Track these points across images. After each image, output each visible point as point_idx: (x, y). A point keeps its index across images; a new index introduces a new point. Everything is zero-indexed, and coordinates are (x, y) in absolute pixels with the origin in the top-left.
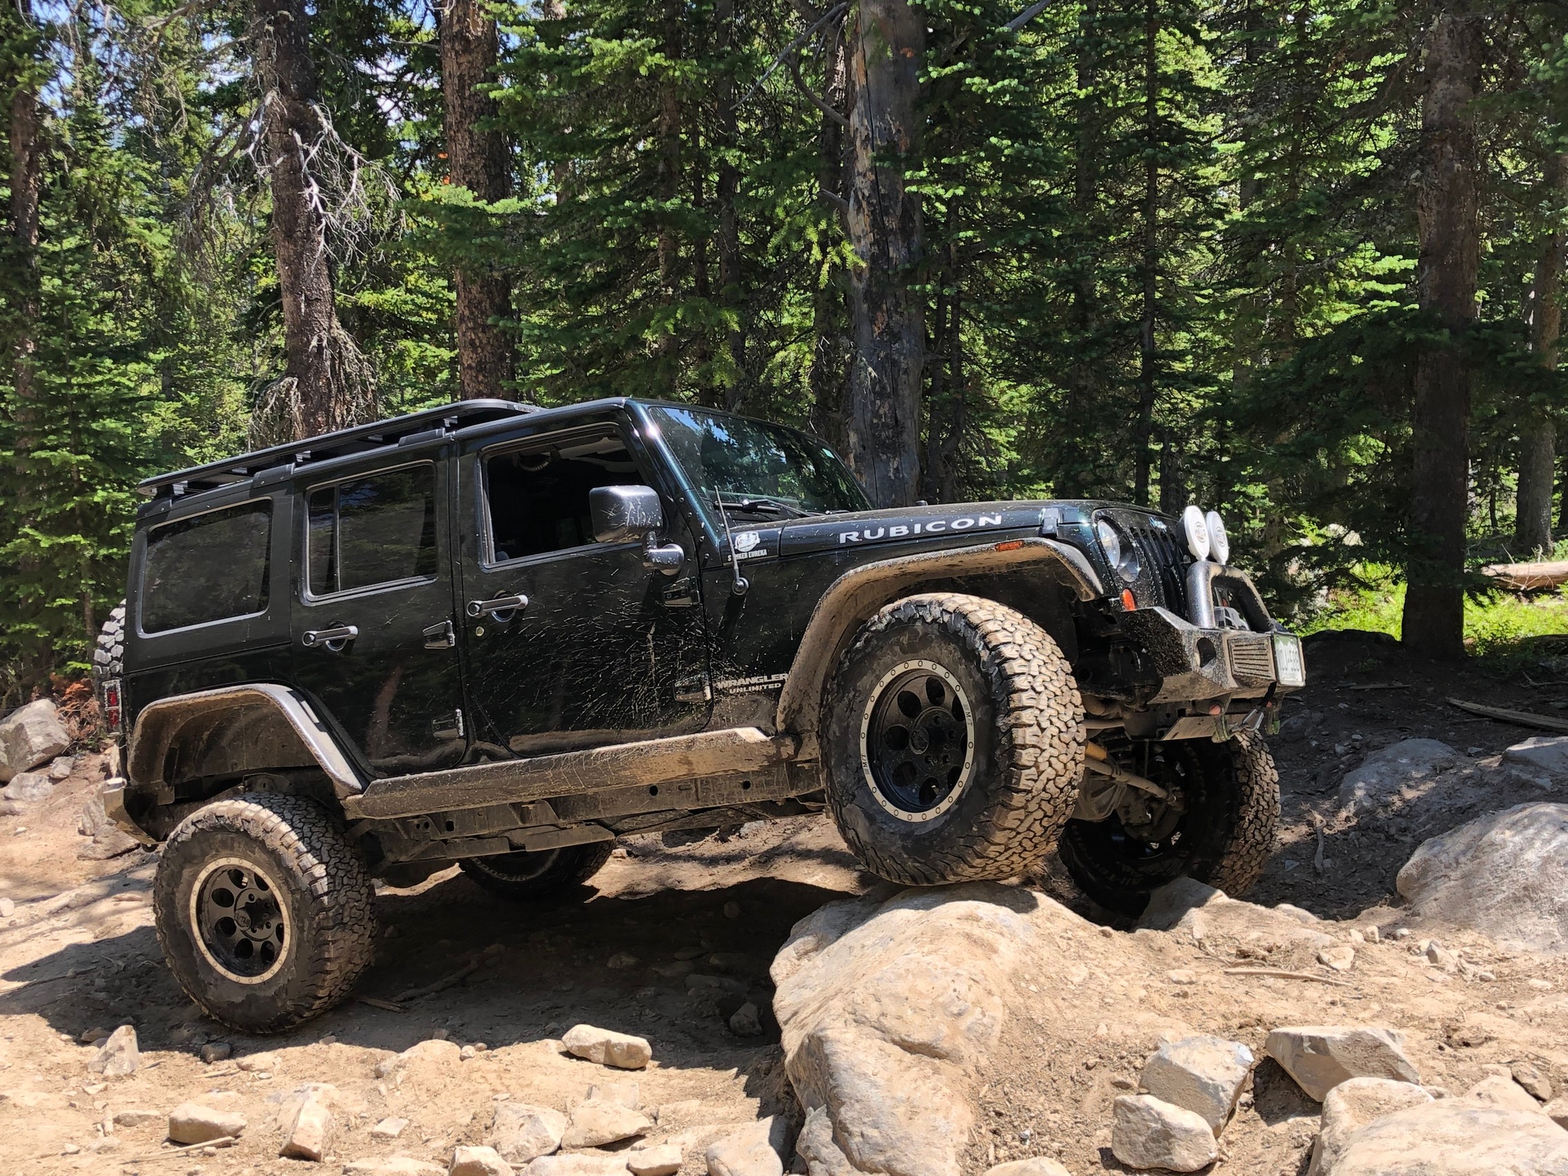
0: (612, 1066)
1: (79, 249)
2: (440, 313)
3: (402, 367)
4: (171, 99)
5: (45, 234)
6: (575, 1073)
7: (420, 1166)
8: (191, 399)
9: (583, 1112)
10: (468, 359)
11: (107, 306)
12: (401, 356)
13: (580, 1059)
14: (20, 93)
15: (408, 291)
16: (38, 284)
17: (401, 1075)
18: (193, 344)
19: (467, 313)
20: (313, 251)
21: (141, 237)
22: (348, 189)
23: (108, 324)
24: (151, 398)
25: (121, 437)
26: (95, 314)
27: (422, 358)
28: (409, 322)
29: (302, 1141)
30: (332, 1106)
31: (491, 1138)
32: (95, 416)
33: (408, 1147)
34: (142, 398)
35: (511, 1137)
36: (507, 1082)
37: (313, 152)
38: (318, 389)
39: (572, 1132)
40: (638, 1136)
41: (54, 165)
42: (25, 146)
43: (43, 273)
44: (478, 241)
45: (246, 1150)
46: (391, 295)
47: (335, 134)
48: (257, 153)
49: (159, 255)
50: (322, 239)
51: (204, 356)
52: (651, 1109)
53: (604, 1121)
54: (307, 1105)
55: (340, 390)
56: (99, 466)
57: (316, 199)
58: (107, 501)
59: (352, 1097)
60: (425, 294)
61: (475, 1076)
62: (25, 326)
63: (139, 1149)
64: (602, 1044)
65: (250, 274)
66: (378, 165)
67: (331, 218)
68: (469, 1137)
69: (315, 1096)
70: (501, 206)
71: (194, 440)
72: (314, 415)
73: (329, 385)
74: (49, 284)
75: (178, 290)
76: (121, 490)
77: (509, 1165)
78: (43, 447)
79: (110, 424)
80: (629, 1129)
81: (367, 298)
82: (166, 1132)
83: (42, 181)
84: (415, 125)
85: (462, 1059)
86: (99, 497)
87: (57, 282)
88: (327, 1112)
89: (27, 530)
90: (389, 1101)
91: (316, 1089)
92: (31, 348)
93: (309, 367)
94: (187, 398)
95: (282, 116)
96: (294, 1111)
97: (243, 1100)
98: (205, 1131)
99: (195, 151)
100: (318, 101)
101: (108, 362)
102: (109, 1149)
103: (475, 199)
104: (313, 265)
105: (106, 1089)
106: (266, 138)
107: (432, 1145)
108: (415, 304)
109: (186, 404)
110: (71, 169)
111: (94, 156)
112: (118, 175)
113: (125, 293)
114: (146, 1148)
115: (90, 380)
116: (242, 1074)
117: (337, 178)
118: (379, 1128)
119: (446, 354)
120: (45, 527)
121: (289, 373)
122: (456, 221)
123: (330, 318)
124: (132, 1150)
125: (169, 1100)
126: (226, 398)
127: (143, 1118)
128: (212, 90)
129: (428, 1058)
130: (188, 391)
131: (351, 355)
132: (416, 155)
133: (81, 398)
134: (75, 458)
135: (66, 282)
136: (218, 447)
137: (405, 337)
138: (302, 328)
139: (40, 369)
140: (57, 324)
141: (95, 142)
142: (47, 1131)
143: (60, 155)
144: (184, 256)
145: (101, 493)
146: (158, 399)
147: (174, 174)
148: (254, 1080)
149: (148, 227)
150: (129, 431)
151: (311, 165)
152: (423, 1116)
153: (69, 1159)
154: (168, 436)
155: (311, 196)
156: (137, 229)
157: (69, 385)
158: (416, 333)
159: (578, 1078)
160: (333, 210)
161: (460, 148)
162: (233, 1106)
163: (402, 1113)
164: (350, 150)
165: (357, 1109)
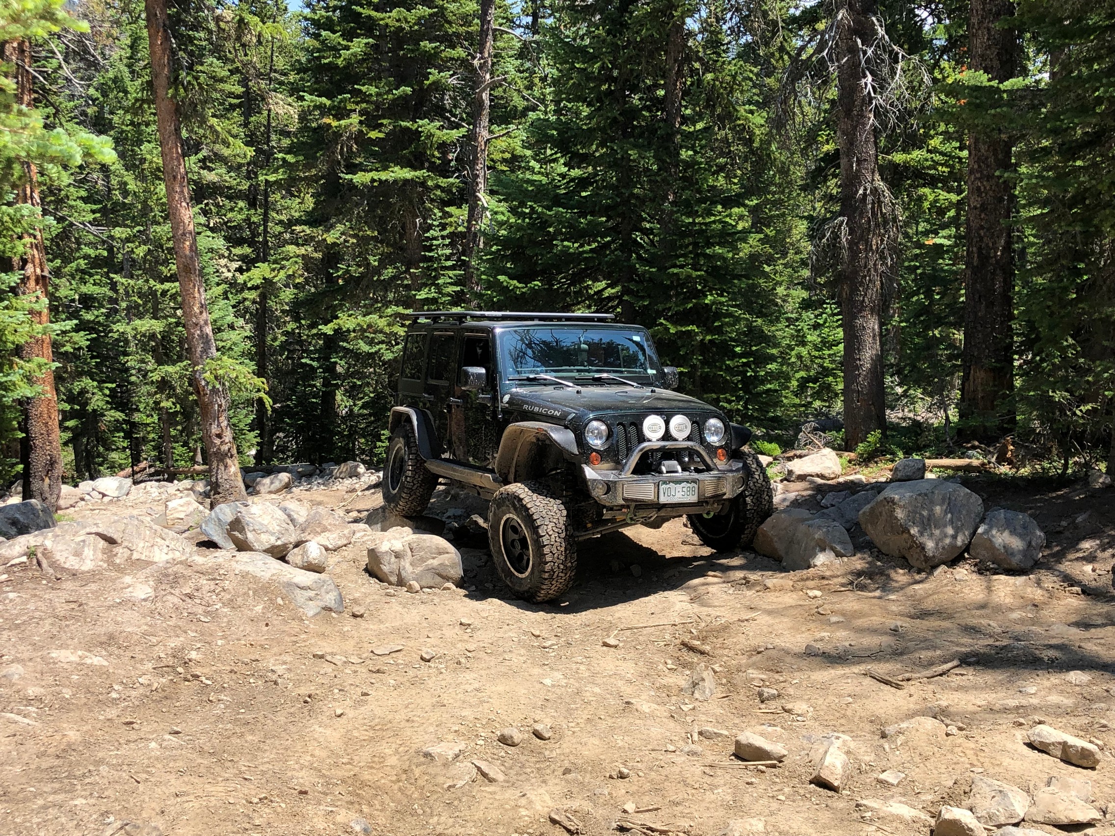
0: (1067, 761)
1: (706, 129)
2: (952, 167)
3: (920, 207)
4: (772, 20)
5: (685, 120)
6: (1037, 762)
7: (914, 813)
8: (770, 232)
9: (1044, 795)
10: (975, 202)
11: (721, 168)
12: (921, 199)
13: (1040, 751)
14: (674, 24)
15: (929, 151)
16: (678, 154)
17: (900, 739)
18: (774, 193)
19: (976, 166)
20: (864, 125)
21: (746, 119)
22: (893, 78)
23: (721, 181)
24: (744, 231)
25: (725, 259)
26: (713, 174)
27: (936, 201)
28: (928, 174)
29: (825, 775)
30: (848, 753)
31: (967, 802)
32: (709, 245)
33: (904, 795)
34: (740, 232)
35: (986, 804)
36: (982, 760)
37: (870, 52)
38: (862, 225)
39: (1034, 810)
40: (1090, 824)
41: (693, 72)
42: (676, 61)
43: (681, 147)
44: (993, 111)
45: (787, 773)
46: (917, 155)
47: (886, 37)
48: (830, 54)
49: (757, 132)
50: (872, 116)
51: (780, 202)
52: (1101, 803)
53: (1061, 807)
54: (831, 750)
55: (877, 225)
56: (710, 279)
57: (869, 86)
58: (713, 303)
59: (864, 749)
60: (941, 153)
61: (957, 750)
62: (668, 184)
63: (714, 758)
64: (1060, 743)
65: (816, 142)
66: (916, 58)
67: (879, 100)
68: (950, 798)
69: (838, 743)
70: (1008, 84)
71: (770, 260)
72: (857, 244)
73: (869, 221)
74: (685, 154)
75: (769, 156)
76: (722, 296)
77: (982, 826)
78: (675, 266)
79: (718, 250)
80: (1082, 816)
81: (899, 157)
82: (732, 748)
83: (685, 83)
84: (945, 26)
85: (947, 735)
86: (709, 299)
87: (690, 153)
88: (844, 757)
89: (662, 321)
90: (891, 757)
91: (838, 738)
92: (671, 198)
93: (857, 208)
94: (768, 231)
95: (849, 26)
96: (821, 751)
97: (785, 735)
98: (759, 754)
99: (786, 57)
100: (875, 14)
101: (719, 208)
102: (694, 754)
103: (989, 80)
104: (864, 135)
105: (694, 709)
106: (837, 44)
107: (923, 797)
108: (933, 161)
109: (766, 235)
110: (703, 74)
111: (719, 64)
112: (734, 77)
113: (733, 159)
114: (719, 757)
115: (708, 220)
116: (785, 715)
117: (886, 70)
118: (883, 776)
119: (954, 197)
120: (672, 320)
121: (841, 214)
122: (976, 98)
123: (873, 173)
124: (710, 758)
125: (735, 725)
126: (794, 231)
127: (718, 735)
128: (798, 13)
129: (921, 730)
130: (768, 226)
131: (887, 200)
132: (944, 50)
133: (701, 232)
134: (695, 274)
135: (696, 152)
136: (786, 266)
137: (924, 186)
138: (851, 181)
139: (677, 212)
140: (689, 182)
141: (719, 55)
142: (656, 731)
143: (697, 65)
144: (774, 131)
145: (709, 297)
146: (750, 232)
147: (768, 76)
148: (793, 721)
149: (752, 112)
150: (730, 255)
151: (868, 61)
152: (916, 773)
153: (670, 756)
154: (753, 257)
155: (866, 84)
156: (744, 114)
157: (694, 223)
158: (932, 182)
159: (1039, 766)
160: (881, 93)
161: (980, 42)
162: (779, 738)
163: (900, 768)
164: (896, 48)
165: (867, 758)
